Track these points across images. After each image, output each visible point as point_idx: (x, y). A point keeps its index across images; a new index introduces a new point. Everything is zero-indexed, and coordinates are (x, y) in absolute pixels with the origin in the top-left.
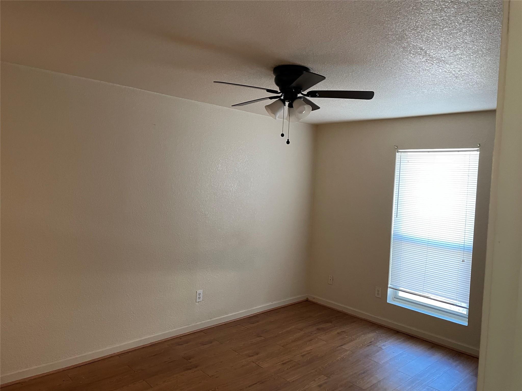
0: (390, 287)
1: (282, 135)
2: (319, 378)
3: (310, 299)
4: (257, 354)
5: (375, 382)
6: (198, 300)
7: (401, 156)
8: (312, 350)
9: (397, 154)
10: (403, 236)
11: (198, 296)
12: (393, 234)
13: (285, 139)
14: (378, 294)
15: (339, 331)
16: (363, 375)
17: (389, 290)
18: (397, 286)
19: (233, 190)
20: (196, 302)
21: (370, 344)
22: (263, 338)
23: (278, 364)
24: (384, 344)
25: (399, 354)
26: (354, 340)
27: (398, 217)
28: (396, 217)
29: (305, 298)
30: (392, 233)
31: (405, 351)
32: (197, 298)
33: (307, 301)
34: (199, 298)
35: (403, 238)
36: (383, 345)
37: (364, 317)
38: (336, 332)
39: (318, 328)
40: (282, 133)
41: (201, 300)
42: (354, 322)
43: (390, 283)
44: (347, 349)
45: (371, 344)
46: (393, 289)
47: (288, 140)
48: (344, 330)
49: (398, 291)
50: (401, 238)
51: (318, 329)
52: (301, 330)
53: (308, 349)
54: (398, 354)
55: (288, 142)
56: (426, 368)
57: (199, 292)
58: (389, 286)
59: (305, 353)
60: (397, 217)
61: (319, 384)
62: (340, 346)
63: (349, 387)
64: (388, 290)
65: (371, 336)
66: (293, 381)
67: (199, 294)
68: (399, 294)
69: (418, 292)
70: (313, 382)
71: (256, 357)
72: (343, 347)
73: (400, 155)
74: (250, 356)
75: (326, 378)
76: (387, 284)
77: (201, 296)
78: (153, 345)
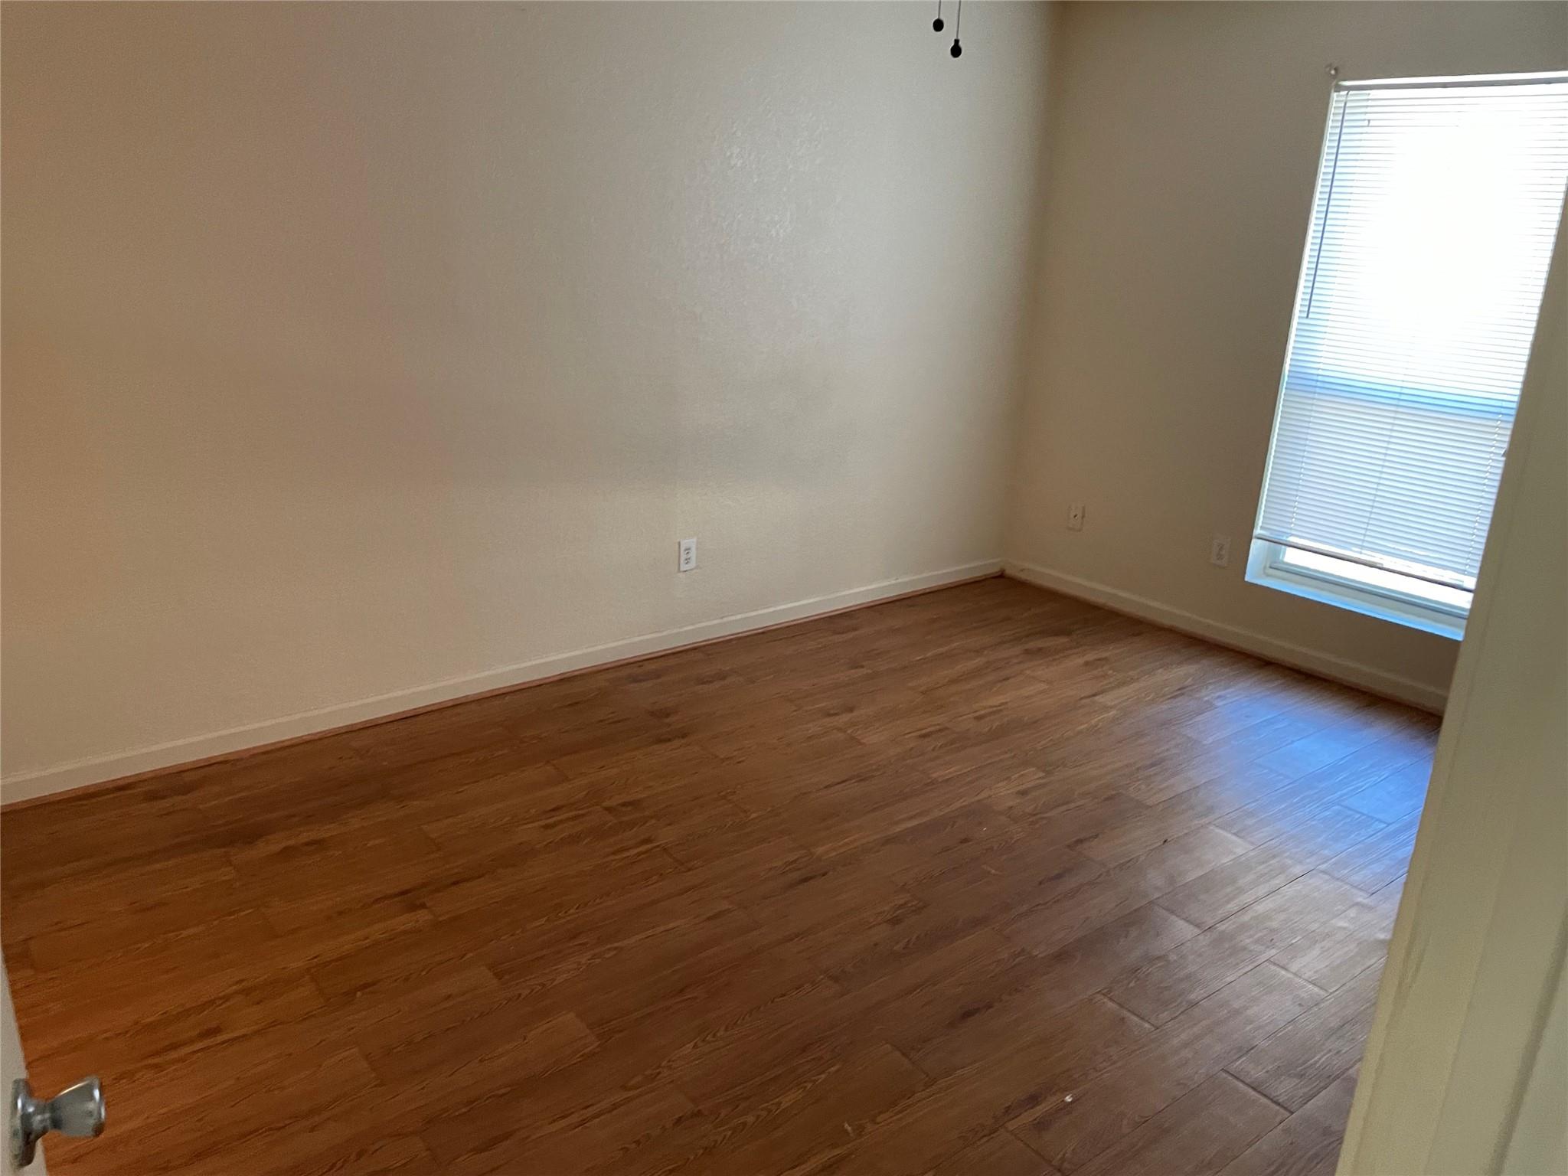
0: (1259, 534)
1: (938, 25)
2: (1022, 775)
3: (1009, 572)
4: (851, 710)
5: (1184, 788)
6: (684, 567)
7: (1345, 104)
8: (1006, 703)
9: (1335, 95)
10: (1320, 378)
11: (683, 557)
12: (1287, 373)
13: (947, 38)
14: (1220, 557)
15: (1091, 656)
16: (1152, 771)
17: (1256, 546)
18: (1280, 534)
19: (778, 234)
20: (679, 571)
21: (1179, 692)
22: (865, 671)
23: (906, 737)
24: (1222, 693)
25: (1265, 721)
26: (1132, 680)
27: (1311, 316)
28: (1305, 315)
29: (995, 570)
30: (1287, 367)
31: (1283, 713)
32: (682, 561)
33: (1001, 576)
34: (687, 561)
35: (1319, 384)
36: (1219, 697)
37: (1167, 622)
38: (1081, 661)
39: (1026, 650)
40: (937, 18)
41: (693, 564)
42: (1138, 635)
43: (1260, 524)
44: (1109, 704)
45: (1183, 694)
46: (1267, 543)
47: (957, 41)
48: (1105, 655)
49: (1283, 547)
50: (1315, 386)
51: (1027, 652)
52: (978, 652)
53: (995, 701)
54: (1261, 720)
55: (956, 51)
56: (1342, 759)
57: (684, 544)
58: (1257, 531)
59: (983, 712)
60: (1307, 317)
61: (1021, 788)
62: (1089, 697)
63: (1107, 799)
64: (1252, 545)
65: (1184, 671)
66: (948, 780)
67: (688, 550)
68: (1283, 556)
69: (1345, 548)
70: (1005, 783)
71: (845, 718)
72: (1097, 698)
73: (1344, 99)
74: (830, 715)
75: (1042, 774)
76: (1252, 527)
77: (693, 554)
78: (565, 680)
